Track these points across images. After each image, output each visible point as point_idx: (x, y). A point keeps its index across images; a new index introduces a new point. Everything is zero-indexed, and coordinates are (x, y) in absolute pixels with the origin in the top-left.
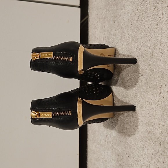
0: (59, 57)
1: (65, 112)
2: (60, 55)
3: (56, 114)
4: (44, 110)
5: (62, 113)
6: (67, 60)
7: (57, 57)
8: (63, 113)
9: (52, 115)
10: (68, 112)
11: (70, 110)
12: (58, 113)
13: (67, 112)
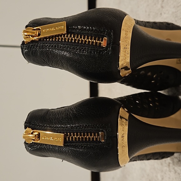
0: (77, 37)
1: (91, 135)
2: (81, 33)
3: (72, 138)
4: (50, 127)
5: (84, 135)
6: (96, 43)
7: (74, 37)
8: (88, 135)
9: (65, 139)
10: (98, 135)
11: (102, 131)
12: (77, 135)
13: (95, 135)
